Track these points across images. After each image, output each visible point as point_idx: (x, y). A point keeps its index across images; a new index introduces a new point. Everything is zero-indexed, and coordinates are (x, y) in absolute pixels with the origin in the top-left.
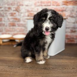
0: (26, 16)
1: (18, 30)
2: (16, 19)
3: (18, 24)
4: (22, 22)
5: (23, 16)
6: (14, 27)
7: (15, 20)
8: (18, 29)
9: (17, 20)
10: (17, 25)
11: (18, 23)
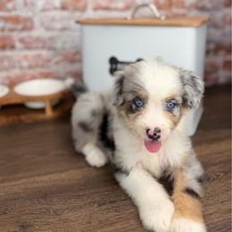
0: (55, 9)
1: (25, 64)
2: (16, 20)
3: (22, 41)
4: (38, 32)
5: (44, 10)
6: (8, 53)
7: (9, 25)
8: (26, 57)
9: (20, 26)
10: (18, 45)
11: (24, 34)
